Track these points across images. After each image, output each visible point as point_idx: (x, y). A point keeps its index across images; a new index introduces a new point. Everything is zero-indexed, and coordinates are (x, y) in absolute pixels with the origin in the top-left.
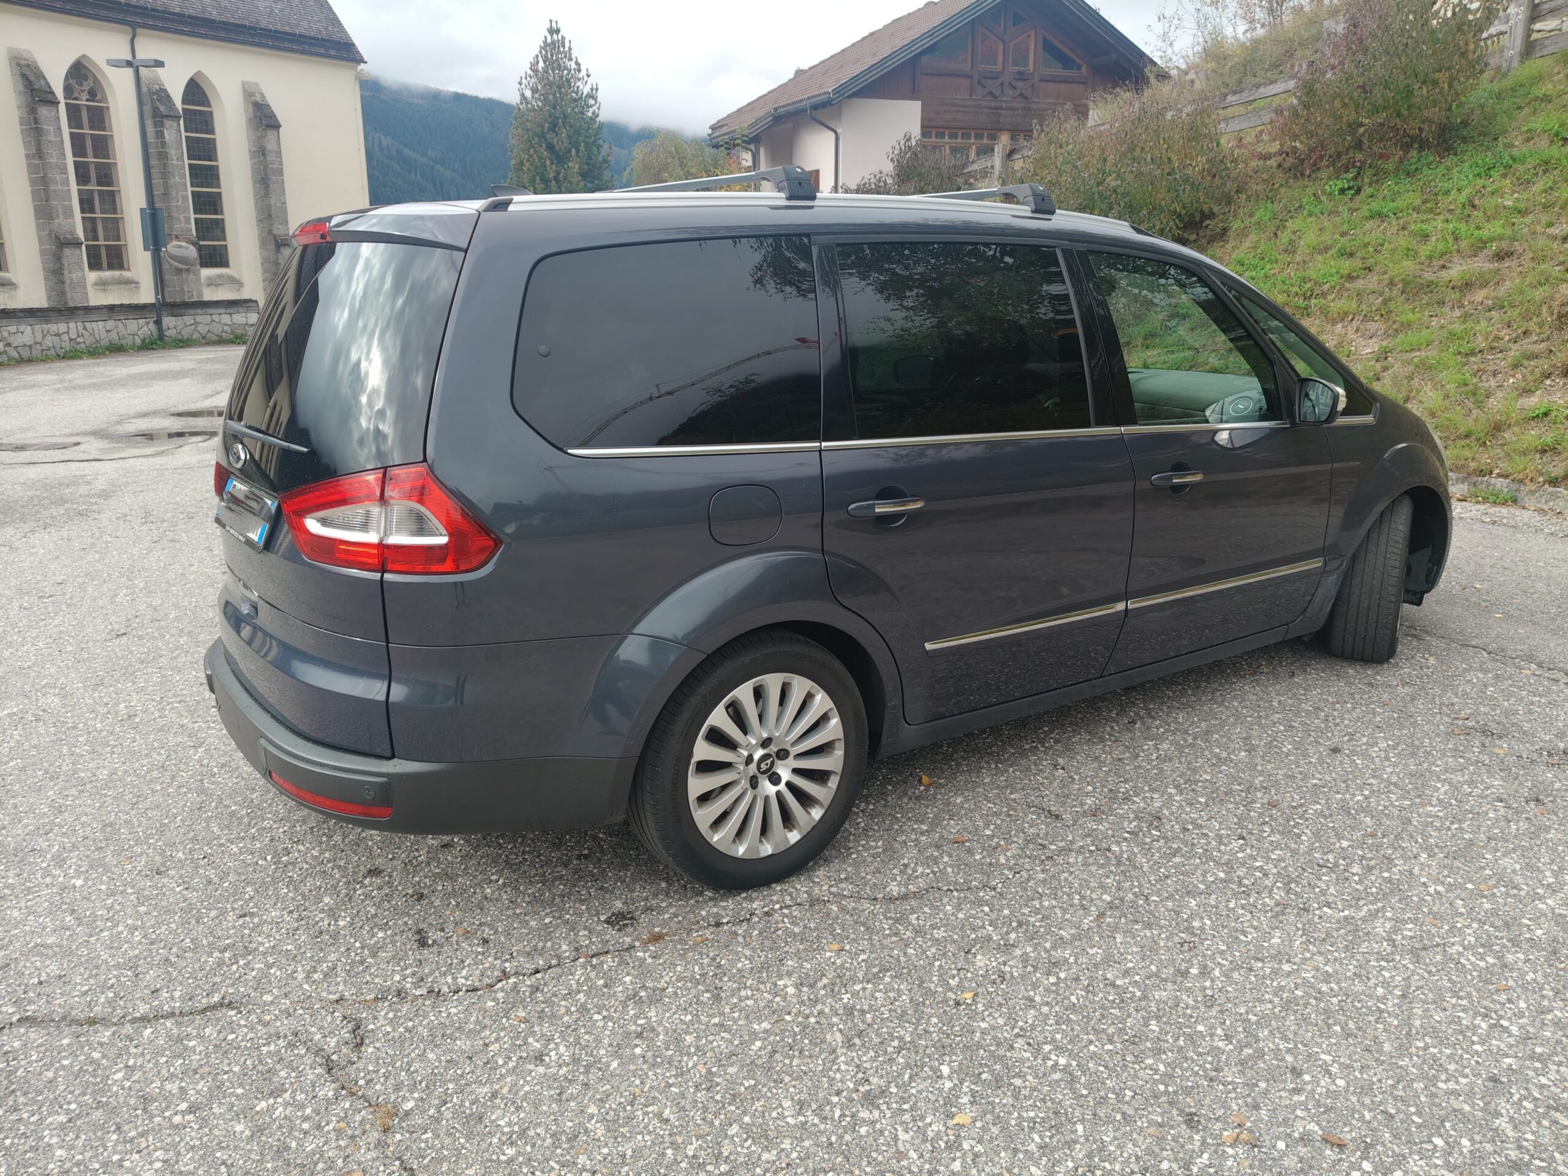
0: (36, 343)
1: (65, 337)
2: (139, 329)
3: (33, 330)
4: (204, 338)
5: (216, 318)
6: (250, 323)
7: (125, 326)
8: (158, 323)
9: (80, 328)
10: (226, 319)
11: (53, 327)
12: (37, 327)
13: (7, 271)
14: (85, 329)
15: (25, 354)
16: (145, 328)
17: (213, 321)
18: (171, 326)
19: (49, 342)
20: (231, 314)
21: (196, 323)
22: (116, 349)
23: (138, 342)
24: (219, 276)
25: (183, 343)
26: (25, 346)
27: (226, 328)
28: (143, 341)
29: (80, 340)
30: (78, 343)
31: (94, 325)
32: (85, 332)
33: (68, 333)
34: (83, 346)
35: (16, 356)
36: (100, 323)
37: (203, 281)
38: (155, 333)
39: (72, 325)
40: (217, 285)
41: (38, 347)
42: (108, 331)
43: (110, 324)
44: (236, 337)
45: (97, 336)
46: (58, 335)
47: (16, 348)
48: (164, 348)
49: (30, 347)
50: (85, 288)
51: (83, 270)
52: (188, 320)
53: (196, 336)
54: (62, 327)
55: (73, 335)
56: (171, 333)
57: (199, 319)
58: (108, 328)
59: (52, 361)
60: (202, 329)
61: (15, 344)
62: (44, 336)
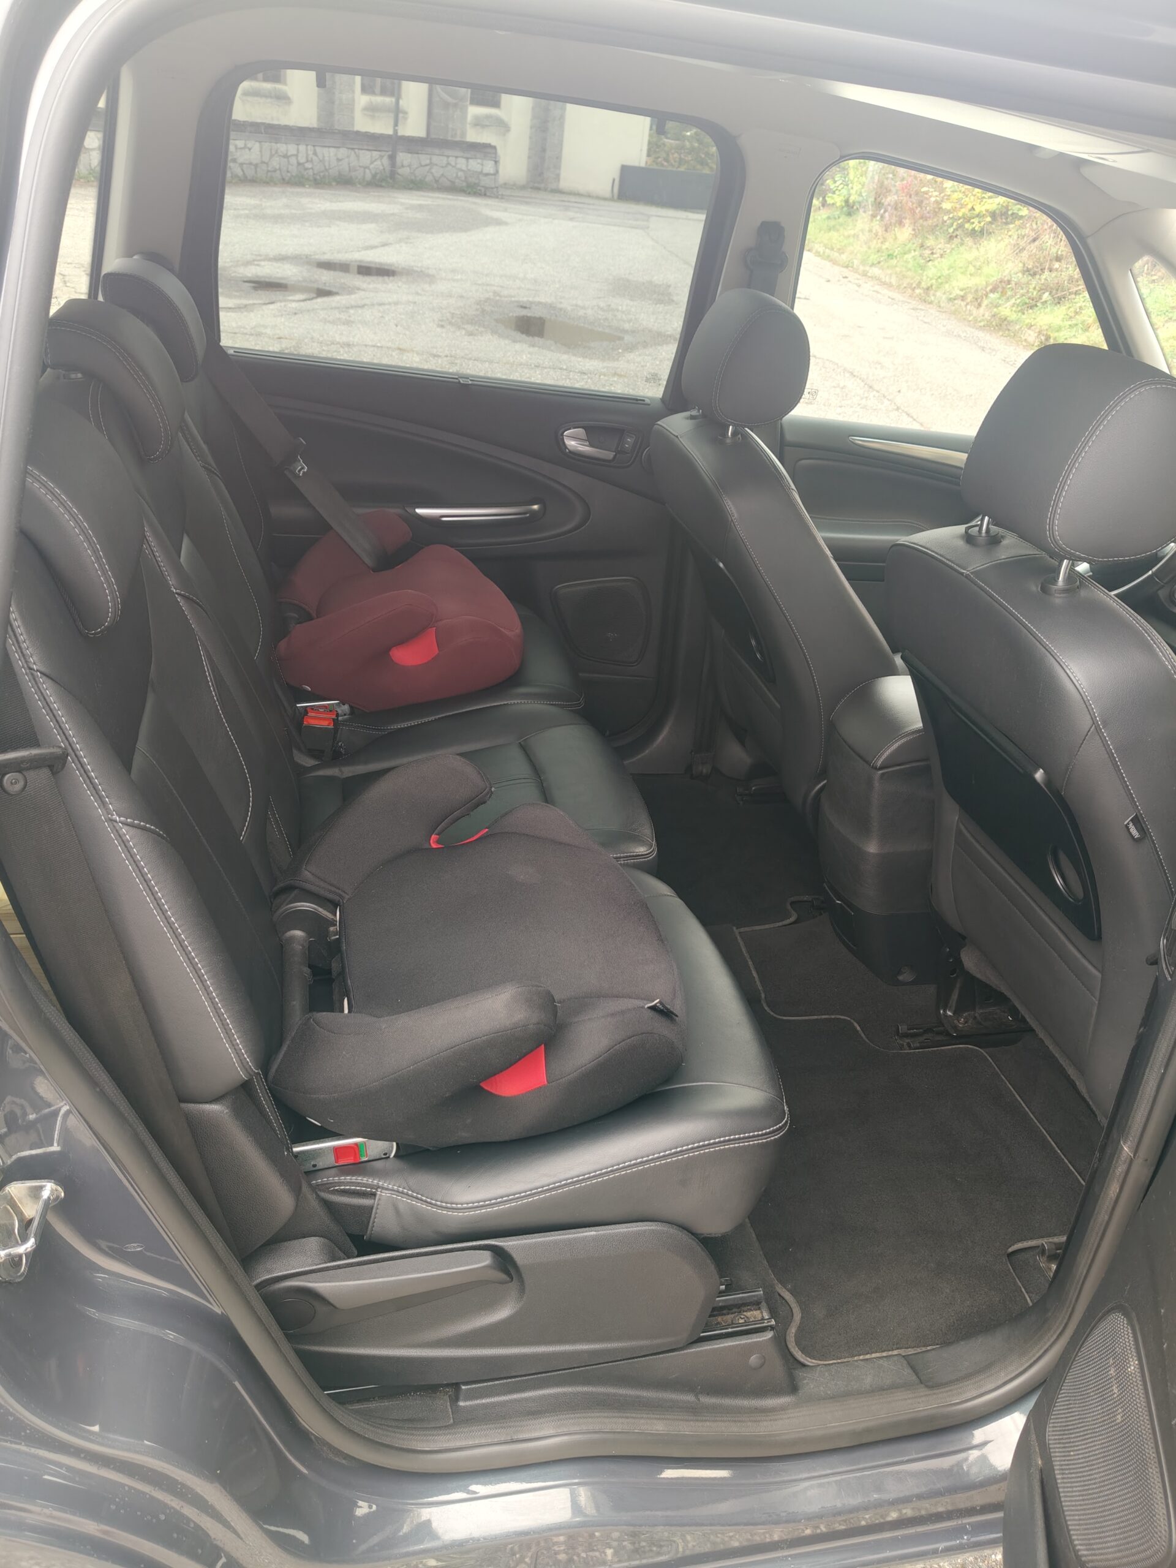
0: (263, 162)
1: (293, 160)
2: (372, 163)
3: (261, 148)
4: (437, 181)
5: (452, 160)
6: (485, 171)
7: (358, 156)
8: (392, 158)
9: (310, 153)
10: (462, 163)
11: (282, 148)
12: (266, 145)
13: (285, 84)
14: (315, 154)
15: (250, 172)
16: (378, 163)
17: (448, 164)
18: (405, 163)
19: (275, 163)
20: (467, 159)
21: (431, 164)
22: (344, 182)
23: (368, 176)
24: (488, 117)
25: (415, 185)
26: (251, 164)
27: (460, 174)
28: (374, 176)
29: (308, 165)
30: (306, 169)
31: (325, 150)
32: (315, 158)
33: (297, 156)
34: (311, 172)
35: (240, 173)
36: (332, 150)
37: (469, 118)
38: (388, 169)
39: (302, 148)
40: (484, 126)
41: (264, 167)
42: (339, 160)
43: (343, 152)
44: (469, 186)
45: (327, 164)
46: (286, 156)
47: (241, 165)
48: (393, 187)
49: (256, 166)
50: (352, 111)
51: (353, 92)
52: (425, 159)
53: (429, 178)
54: (292, 149)
55: (302, 160)
56: (404, 171)
57: (435, 159)
58: (340, 156)
59: (275, 184)
60: (437, 172)
61: (241, 160)
62: (272, 156)
